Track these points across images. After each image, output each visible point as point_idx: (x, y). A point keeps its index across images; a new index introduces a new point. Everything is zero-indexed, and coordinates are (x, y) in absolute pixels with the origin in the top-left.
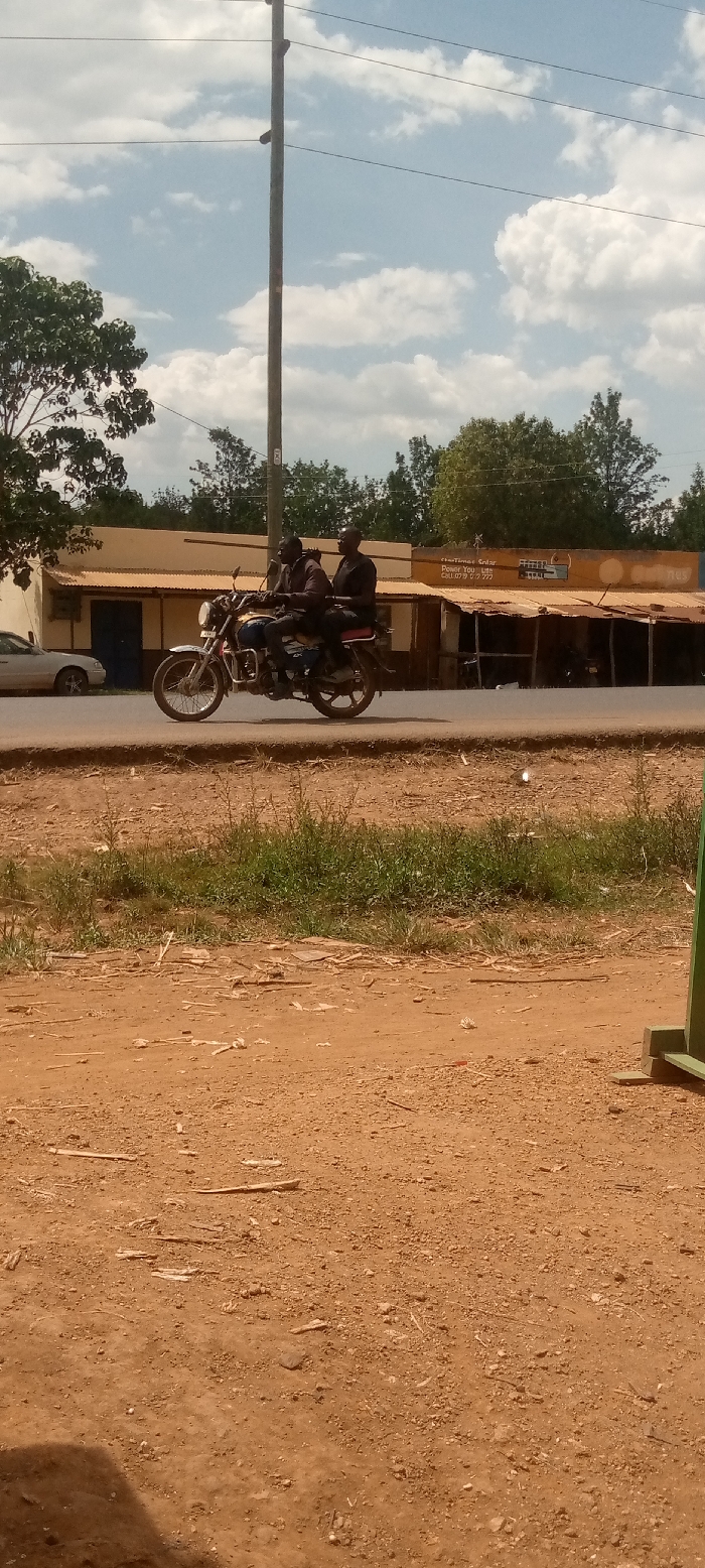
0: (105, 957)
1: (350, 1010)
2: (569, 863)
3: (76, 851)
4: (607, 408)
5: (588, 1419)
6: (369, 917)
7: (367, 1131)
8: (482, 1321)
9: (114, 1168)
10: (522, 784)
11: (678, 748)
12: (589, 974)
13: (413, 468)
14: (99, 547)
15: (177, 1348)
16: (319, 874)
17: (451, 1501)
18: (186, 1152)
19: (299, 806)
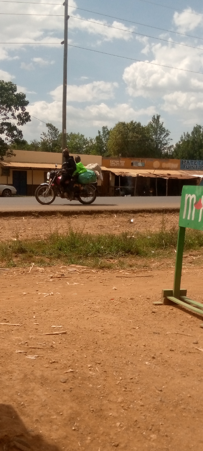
0: (15, 270)
1: (83, 285)
2: (143, 244)
3: (7, 240)
4: (156, 119)
5: (143, 396)
6: (88, 259)
7: (86, 318)
8: (116, 370)
9: (16, 328)
10: (131, 223)
11: (174, 213)
12: (148, 275)
13: (103, 135)
14: (15, 155)
15: (32, 377)
16: (75, 247)
17: (106, 418)
18: (36, 323)
19: (70, 228)
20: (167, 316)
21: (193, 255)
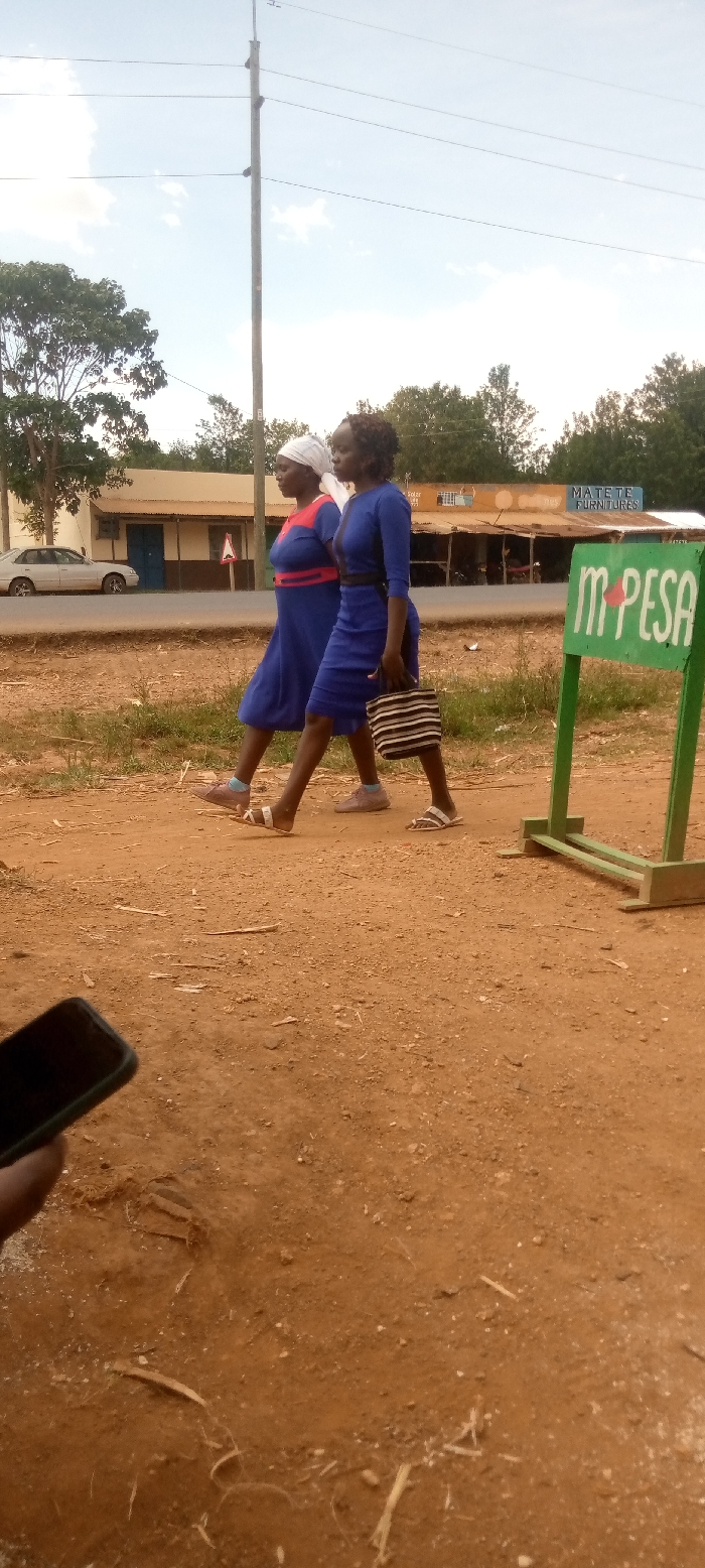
0: (142, 779)
2: (471, 709)
3: (119, 705)
4: (500, 378)
5: (477, 1078)
7: (326, 892)
11: (549, 627)
14: (130, 484)
15: (192, 1037)
17: (382, 1134)
18: (199, 908)
20: (533, 883)
21: (600, 734)
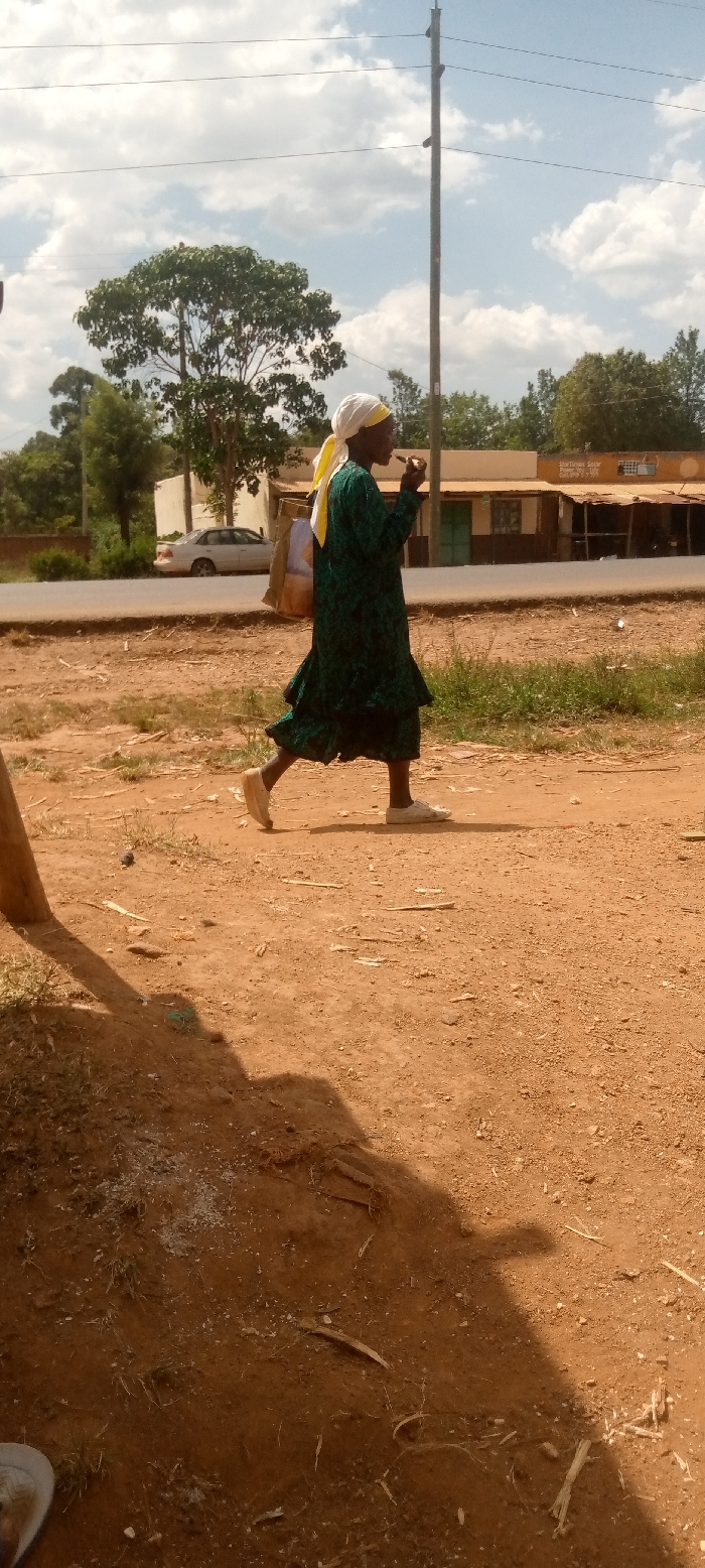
1: (490, 791)
2: (653, 686)
4: (688, 342)
6: (504, 727)
7: (502, 871)
9: (327, 892)
10: (618, 629)
12: (666, 765)
13: (540, 393)
15: (372, 1009)
16: (467, 698)
17: (561, 1114)
18: (376, 883)
19: (453, 649)
